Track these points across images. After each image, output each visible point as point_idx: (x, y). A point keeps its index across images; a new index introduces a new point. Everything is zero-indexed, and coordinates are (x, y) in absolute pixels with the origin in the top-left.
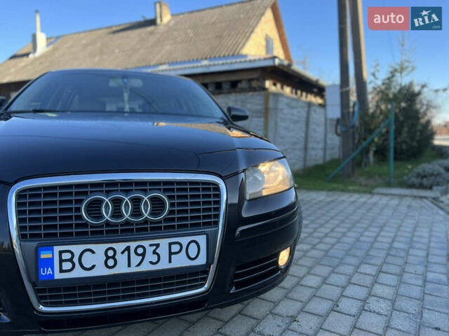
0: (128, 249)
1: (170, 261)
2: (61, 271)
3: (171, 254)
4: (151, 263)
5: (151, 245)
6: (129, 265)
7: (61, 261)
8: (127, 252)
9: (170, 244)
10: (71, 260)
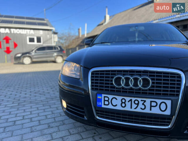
0: (131, 100)
1: (151, 110)
2: (104, 104)
3: (151, 106)
4: (141, 108)
5: (141, 100)
6: (131, 108)
7: (105, 100)
8: (130, 102)
9: (151, 102)
10: (108, 101)
